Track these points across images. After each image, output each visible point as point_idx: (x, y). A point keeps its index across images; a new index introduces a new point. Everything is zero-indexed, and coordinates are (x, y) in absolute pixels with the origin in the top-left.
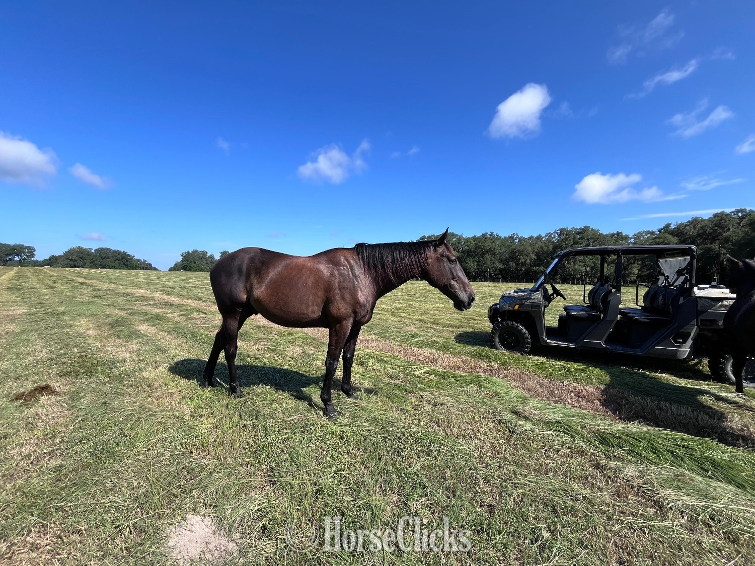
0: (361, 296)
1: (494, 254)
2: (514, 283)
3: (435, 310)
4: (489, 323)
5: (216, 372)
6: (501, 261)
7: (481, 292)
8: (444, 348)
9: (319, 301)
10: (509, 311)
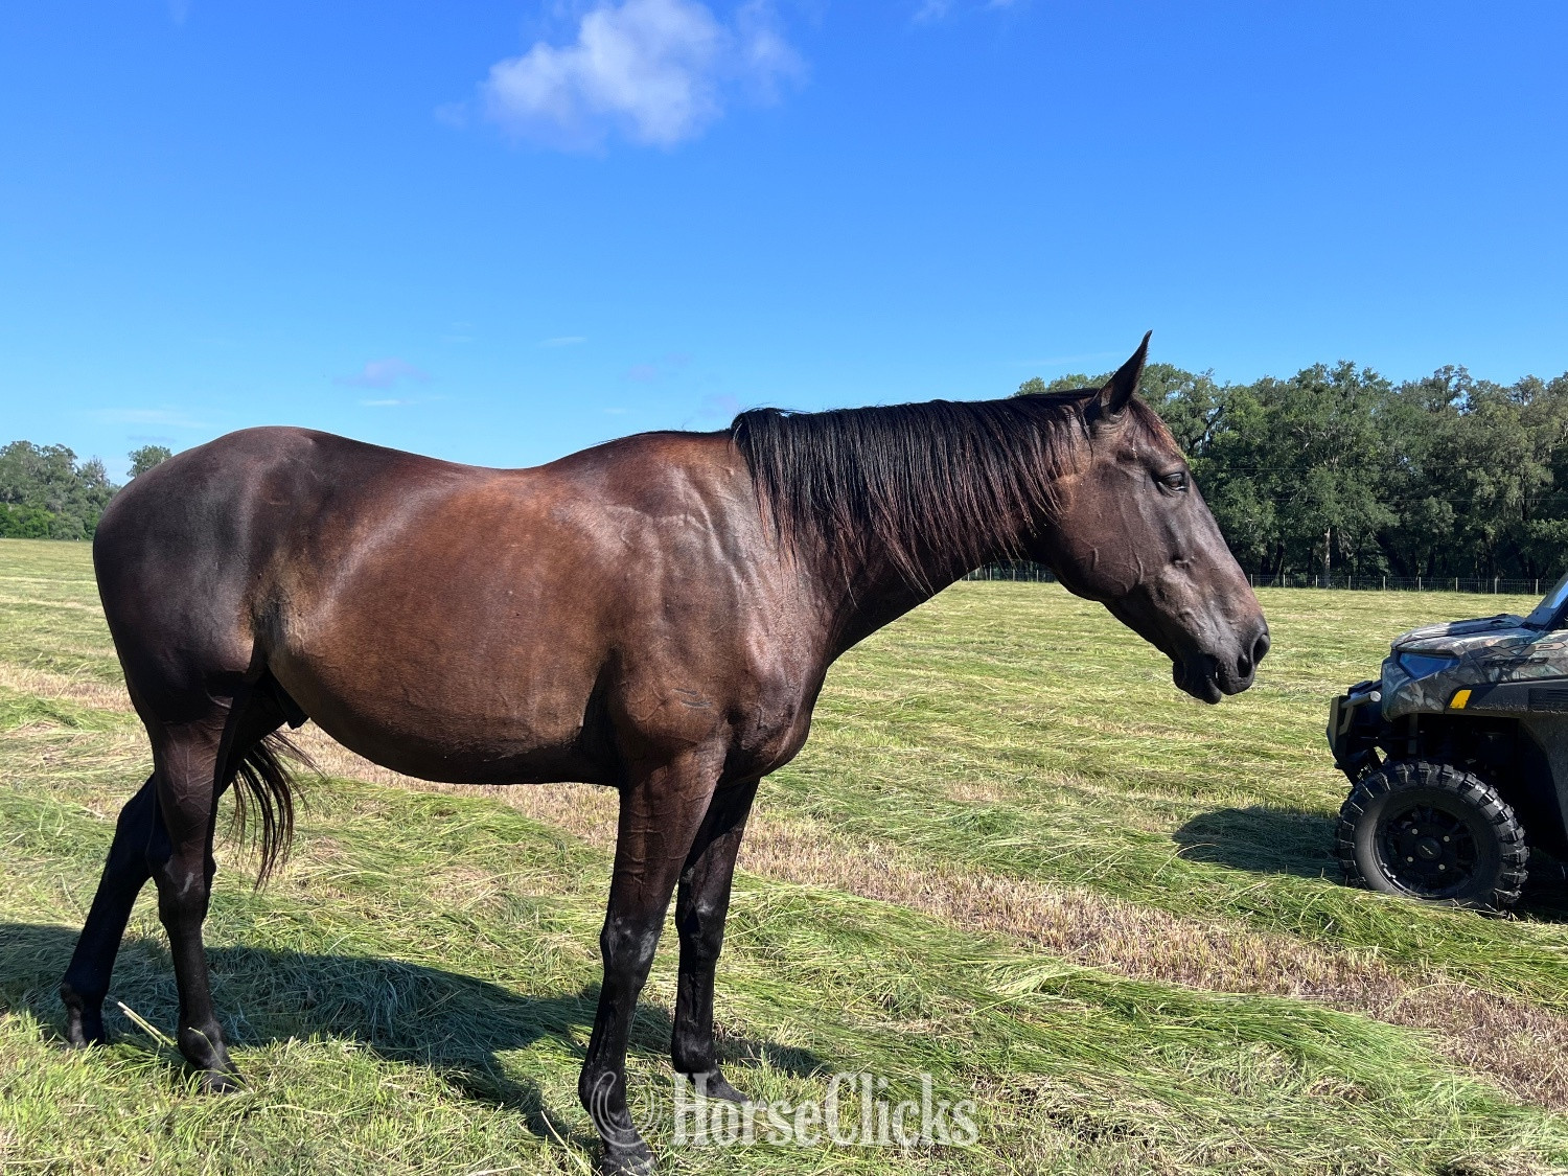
0: (760, 645)
1: (1356, 461)
2: (1447, 595)
3: (1085, 711)
4: (1333, 771)
5: (117, 979)
6: (1388, 492)
7: (1297, 632)
8: (1128, 878)
9: (577, 664)
10: (1426, 718)
